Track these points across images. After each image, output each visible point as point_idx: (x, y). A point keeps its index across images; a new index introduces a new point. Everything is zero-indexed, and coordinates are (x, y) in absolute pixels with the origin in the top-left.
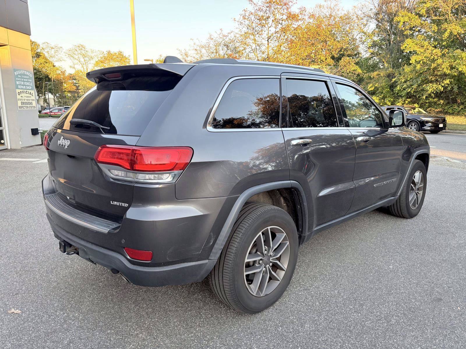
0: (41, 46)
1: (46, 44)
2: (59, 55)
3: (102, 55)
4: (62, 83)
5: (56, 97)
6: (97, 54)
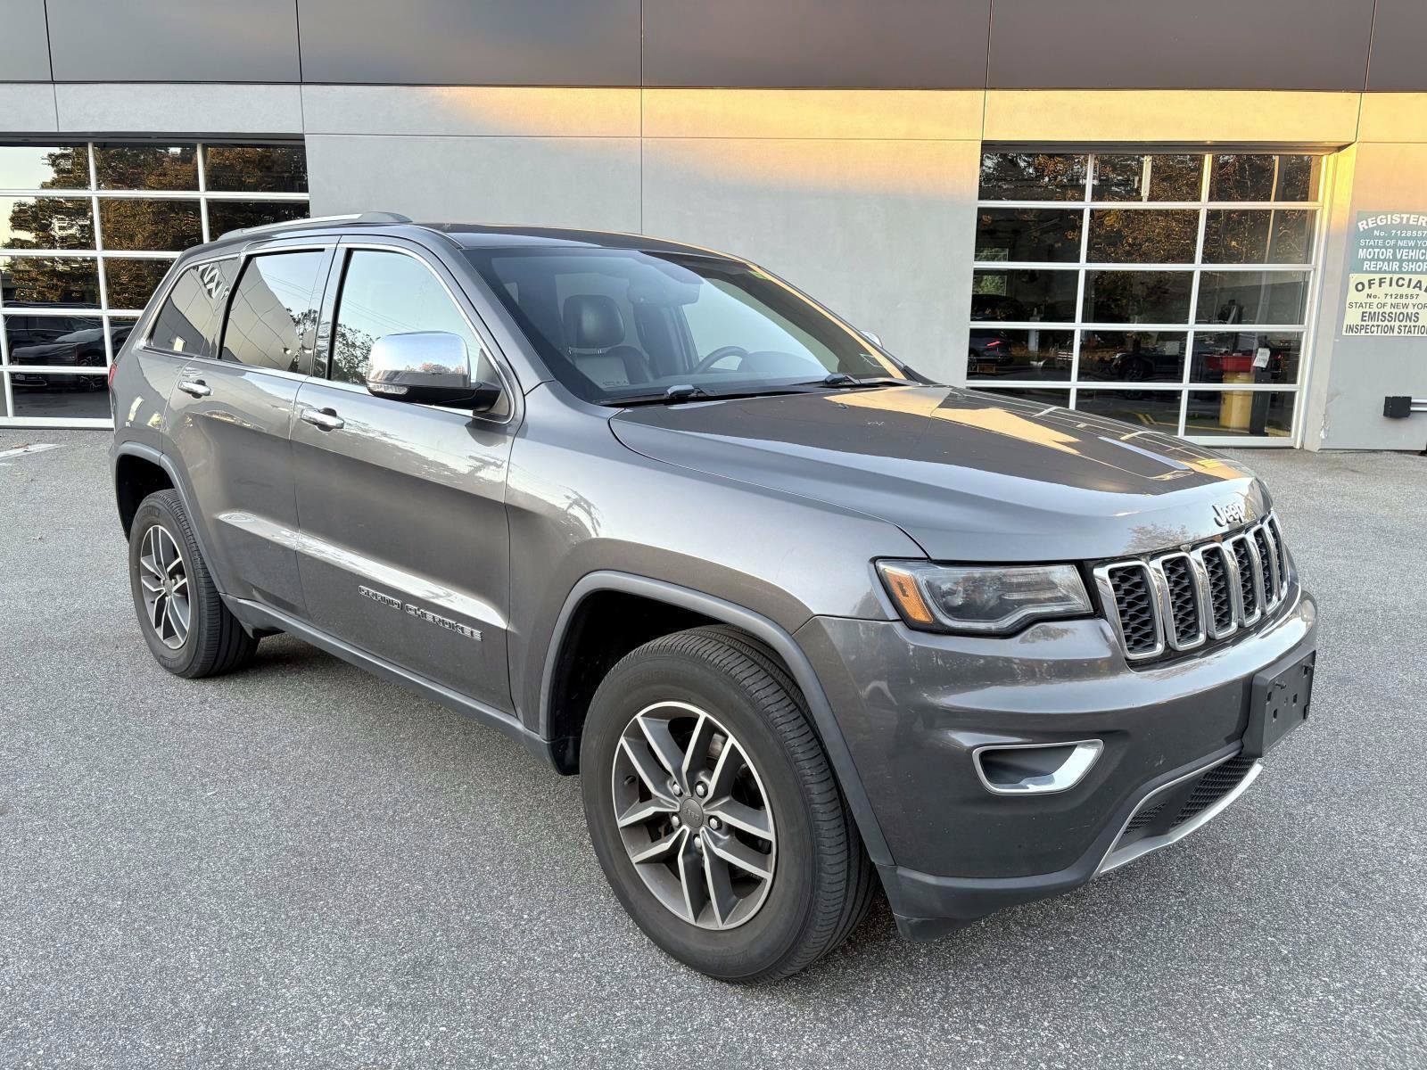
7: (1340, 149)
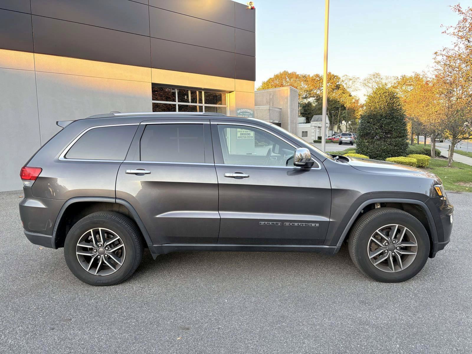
0: (341, 79)
1: (346, 76)
2: (356, 85)
3: (396, 81)
4: (355, 111)
5: (348, 124)
6: (391, 80)
7: (230, 92)
